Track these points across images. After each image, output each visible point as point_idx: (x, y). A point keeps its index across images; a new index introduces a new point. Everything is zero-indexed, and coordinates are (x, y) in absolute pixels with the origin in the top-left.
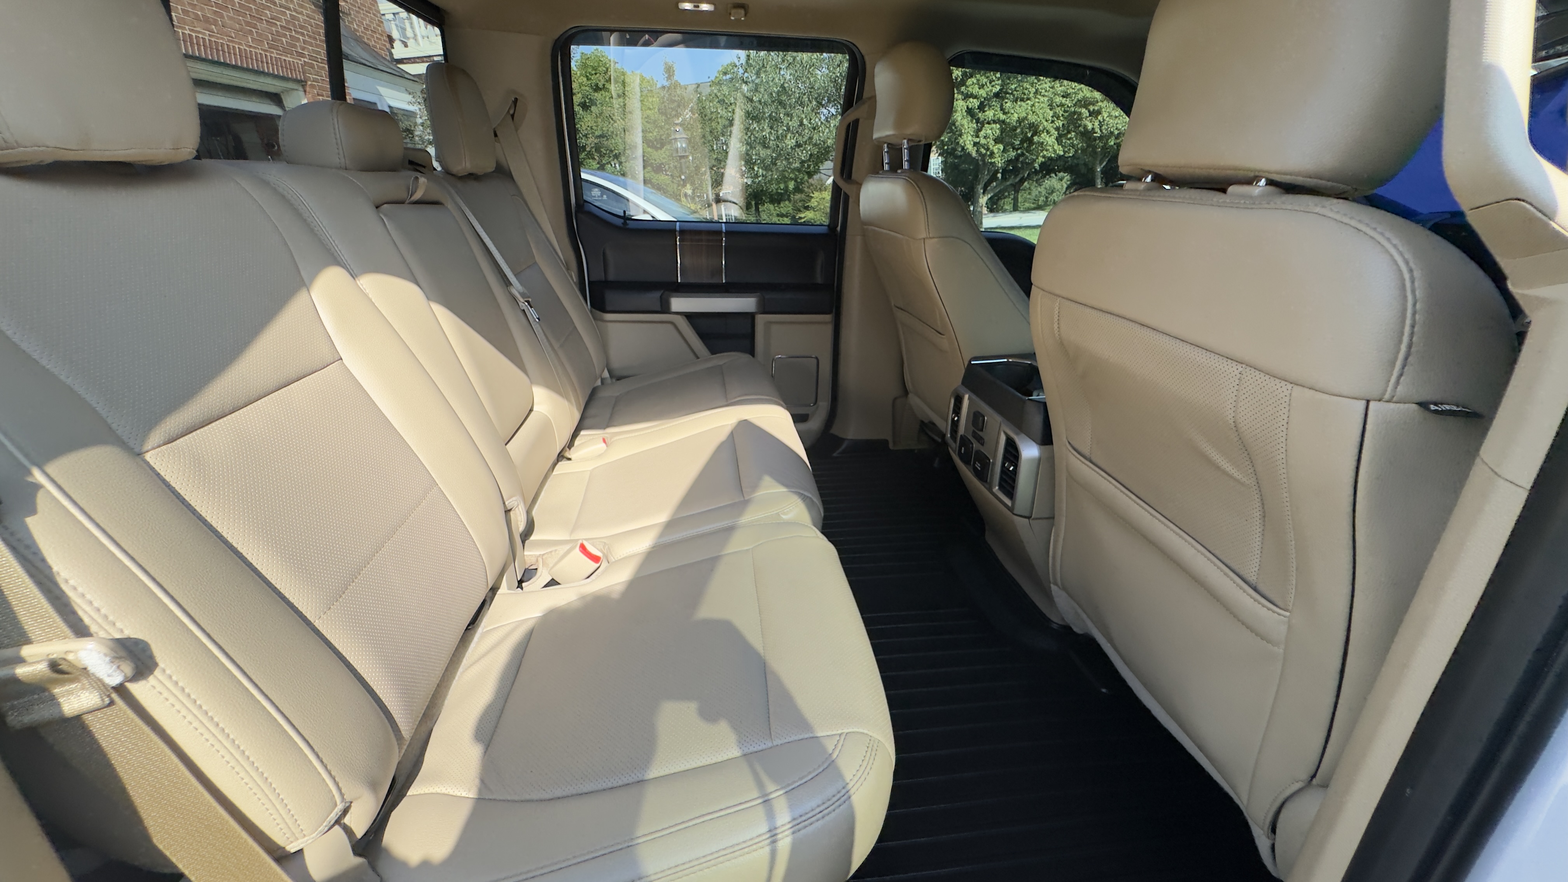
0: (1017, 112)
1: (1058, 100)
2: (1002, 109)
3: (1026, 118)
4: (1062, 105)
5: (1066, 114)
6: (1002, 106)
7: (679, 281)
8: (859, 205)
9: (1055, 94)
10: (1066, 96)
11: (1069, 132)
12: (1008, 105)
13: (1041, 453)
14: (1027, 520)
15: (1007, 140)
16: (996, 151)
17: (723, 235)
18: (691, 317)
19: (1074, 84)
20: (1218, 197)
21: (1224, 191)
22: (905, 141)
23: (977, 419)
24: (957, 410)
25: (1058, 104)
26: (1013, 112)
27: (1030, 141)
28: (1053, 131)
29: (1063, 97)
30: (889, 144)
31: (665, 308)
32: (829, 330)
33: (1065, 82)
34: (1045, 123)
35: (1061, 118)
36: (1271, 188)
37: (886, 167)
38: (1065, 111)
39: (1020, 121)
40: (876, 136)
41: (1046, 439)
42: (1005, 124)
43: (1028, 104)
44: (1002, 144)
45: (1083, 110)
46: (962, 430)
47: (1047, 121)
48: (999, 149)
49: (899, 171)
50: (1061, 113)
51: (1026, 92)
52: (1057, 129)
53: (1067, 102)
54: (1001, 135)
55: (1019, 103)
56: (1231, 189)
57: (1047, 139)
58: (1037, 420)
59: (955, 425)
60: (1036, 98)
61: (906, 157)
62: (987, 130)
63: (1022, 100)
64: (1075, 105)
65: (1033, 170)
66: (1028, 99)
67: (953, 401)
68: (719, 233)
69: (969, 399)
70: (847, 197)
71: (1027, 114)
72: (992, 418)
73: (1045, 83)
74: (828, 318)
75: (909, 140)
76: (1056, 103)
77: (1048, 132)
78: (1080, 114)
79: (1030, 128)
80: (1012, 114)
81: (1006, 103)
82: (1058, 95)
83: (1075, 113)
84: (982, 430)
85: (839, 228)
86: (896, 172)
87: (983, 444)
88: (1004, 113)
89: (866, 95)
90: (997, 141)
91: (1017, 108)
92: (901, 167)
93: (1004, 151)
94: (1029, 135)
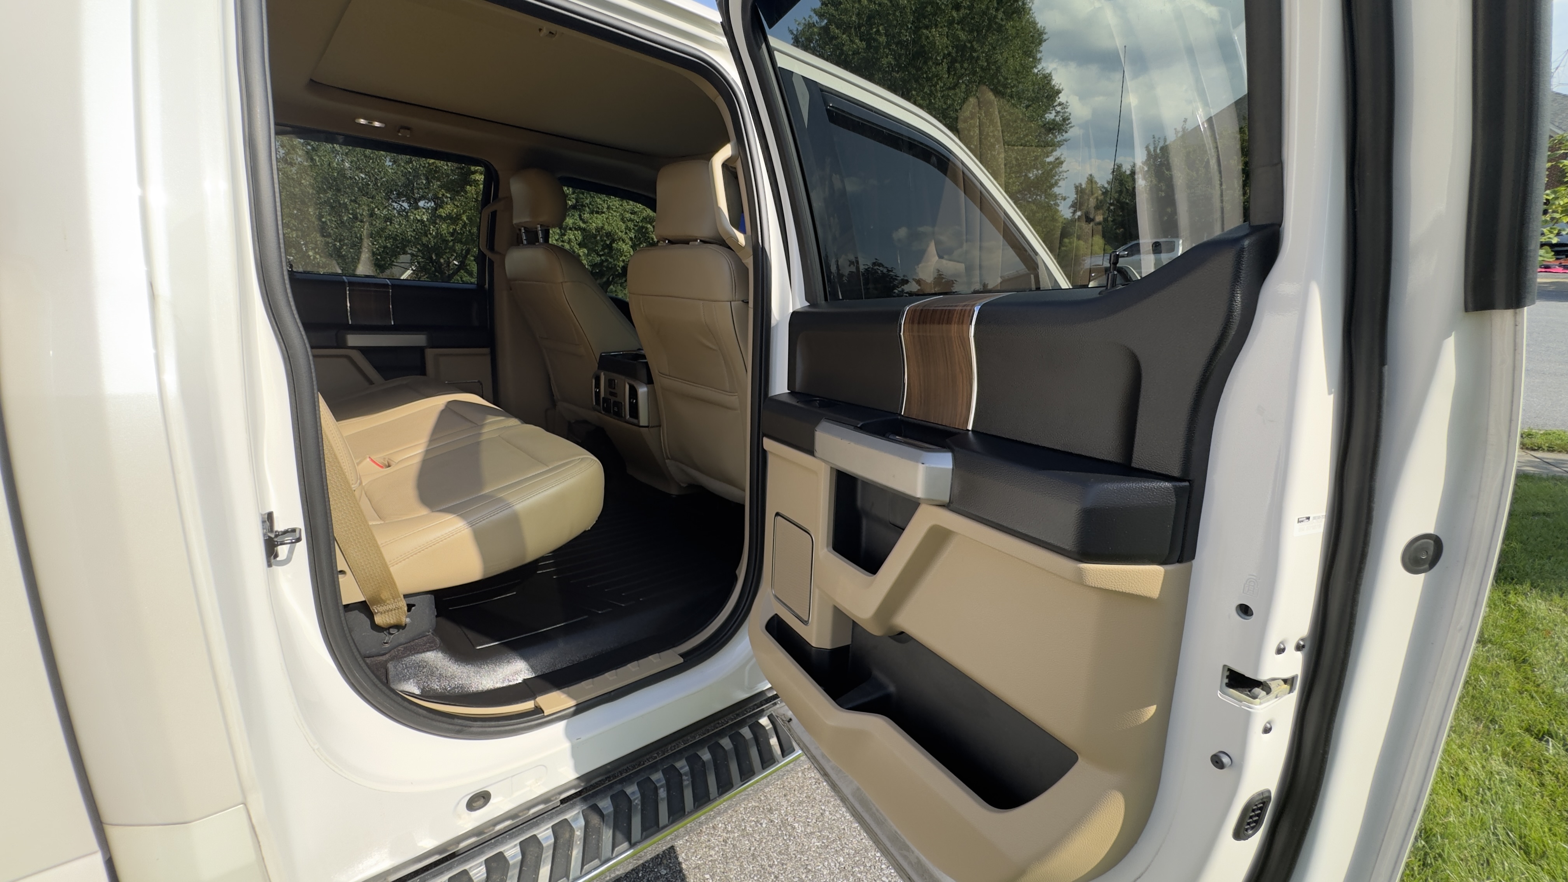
0: (596, 222)
1: (628, 215)
2: (581, 219)
3: (602, 228)
4: (631, 220)
5: (636, 228)
6: (580, 216)
7: (350, 323)
8: (505, 268)
9: (624, 211)
10: (633, 213)
11: (641, 243)
12: (586, 216)
13: (648, 388)
14: (647, 429)
15: (591, 246)
16: (581, 254)
17: (390, 287)
18: (365, 351)
19: (639, 205)
20: (687, 245)
21: (688, 244)
22: (539, 226)
23: (611, 383)
24: (598, 385)
25: (629, 219)
26: (591, 222)
27: (610, 247)
28: (627, 240)
29: (631, 213)
30: (525, 228)
31: (342, 345)
32: (488, 359)
33: (631, 202)
34: (620, 233)
35: (633, 231)
36: (701, 243)
37: (525, 242)
38: (635, 226)
39: (598, 230)
40: (515, 222)
41: (650, 381)
42: (586, 232)
43: (603, 217)
44: (585, 248)
45: (649, 226)
46: (602, 395)
47: (622, 232)
48: (583, 252)
49: (537, 244)
50: (632, 227)
51: (600, 207)
52: (631, 239)
53: (636, 218)
54: (584, 241)
55: (595, 215)
56: (690, 243)
57: (623, 246)
58: (643, 373)
59: (598, 394)
60: (609, 212)
61: (540, 235)
62: (570, 235)
63: (597, 213)
64: (642, 221)
65: (617, 273)
66: (603, 213)
67: (594, 381)
68: (386, 285)
69: (604, 374)
70: (491, 263)
71: (603, 224)
72: (619, 379)
73: (615, 202)
74: (487, 350)
75: (541, 226)
76: (626, 218)
77: (624, 241)
78: (647, 228)
79: (607, 237)
80: (591, 223)
81: (584, 214)
82: (628, 212)
83: (643, 227)
84: (614, 388)
85: (487, 286)
86: (535, 244)
87: (616, 397)
88: (584, 222)
89: (501, 194)
90: (581, 245)
91: (594, 219)
92: (538, 241)
93: (588, 255)
94: (608, 242)
